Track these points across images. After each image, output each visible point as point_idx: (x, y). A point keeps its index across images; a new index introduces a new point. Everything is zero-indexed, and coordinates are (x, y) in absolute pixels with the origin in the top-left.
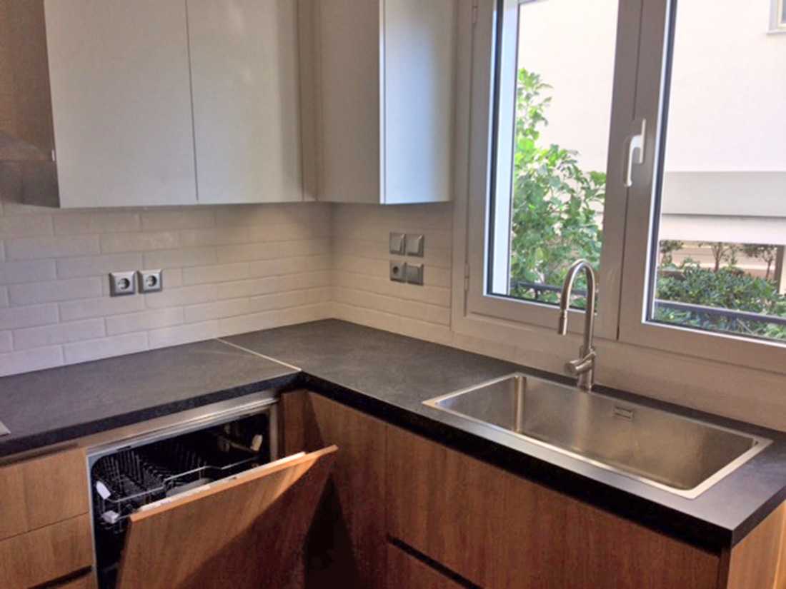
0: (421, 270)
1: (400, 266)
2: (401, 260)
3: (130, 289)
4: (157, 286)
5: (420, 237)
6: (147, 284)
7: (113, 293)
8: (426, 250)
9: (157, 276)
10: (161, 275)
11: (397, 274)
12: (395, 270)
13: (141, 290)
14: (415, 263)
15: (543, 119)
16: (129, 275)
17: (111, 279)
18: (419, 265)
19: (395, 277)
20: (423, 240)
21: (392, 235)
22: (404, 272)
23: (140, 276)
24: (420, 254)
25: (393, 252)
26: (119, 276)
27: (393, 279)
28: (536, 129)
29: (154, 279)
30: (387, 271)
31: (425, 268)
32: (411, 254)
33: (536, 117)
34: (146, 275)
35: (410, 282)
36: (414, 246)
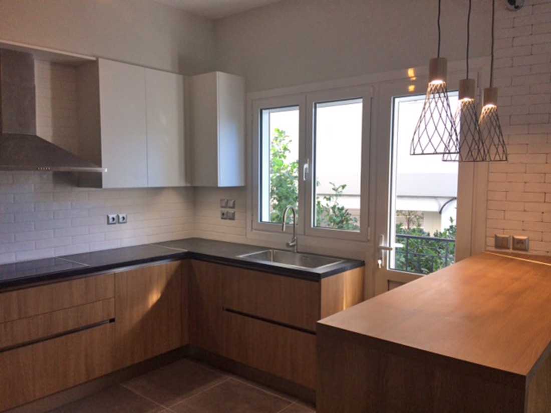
0: (234, 214)
1: (225, 213)
2: (225, 210)
3: (115, 222)
4: (125, 221)
5: (233, 201)
6: (121, 220)
7: (108, 223)
8: (236, 206)
9: (125, 217)
10: (126, 216)
11: (224, 216)
12: (223, 214)
13: (119, 223)
14: (231, 211)
15: (288, 150)
16: (114, 216)
17: (108, 217)
18: (233, 212)
19: (223, 217)
20: (234, 202)
21: (222, 200)
22: (227, 215)
23: (118, 216)
24: (233, 207)
25: (222, 207)
26: (111, 217)
27: (222, 218)
28: (285, 155)
29: (124, 218)
30: (220, 215)
31: (236, 213)
32: (230, 207)
33: (285, 149)
34: (121, 216)
35: (230, 219)
36: (231, 204)
